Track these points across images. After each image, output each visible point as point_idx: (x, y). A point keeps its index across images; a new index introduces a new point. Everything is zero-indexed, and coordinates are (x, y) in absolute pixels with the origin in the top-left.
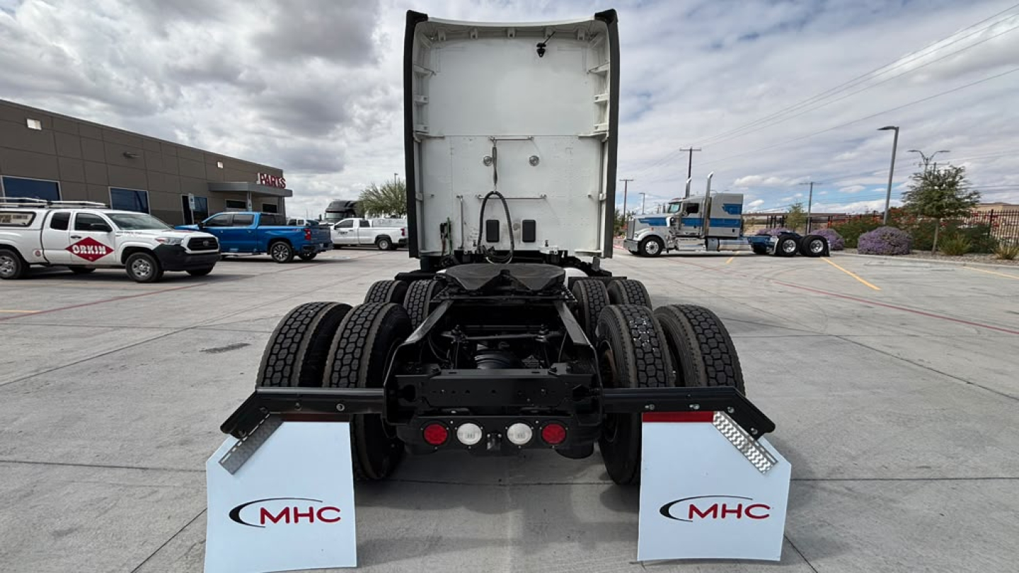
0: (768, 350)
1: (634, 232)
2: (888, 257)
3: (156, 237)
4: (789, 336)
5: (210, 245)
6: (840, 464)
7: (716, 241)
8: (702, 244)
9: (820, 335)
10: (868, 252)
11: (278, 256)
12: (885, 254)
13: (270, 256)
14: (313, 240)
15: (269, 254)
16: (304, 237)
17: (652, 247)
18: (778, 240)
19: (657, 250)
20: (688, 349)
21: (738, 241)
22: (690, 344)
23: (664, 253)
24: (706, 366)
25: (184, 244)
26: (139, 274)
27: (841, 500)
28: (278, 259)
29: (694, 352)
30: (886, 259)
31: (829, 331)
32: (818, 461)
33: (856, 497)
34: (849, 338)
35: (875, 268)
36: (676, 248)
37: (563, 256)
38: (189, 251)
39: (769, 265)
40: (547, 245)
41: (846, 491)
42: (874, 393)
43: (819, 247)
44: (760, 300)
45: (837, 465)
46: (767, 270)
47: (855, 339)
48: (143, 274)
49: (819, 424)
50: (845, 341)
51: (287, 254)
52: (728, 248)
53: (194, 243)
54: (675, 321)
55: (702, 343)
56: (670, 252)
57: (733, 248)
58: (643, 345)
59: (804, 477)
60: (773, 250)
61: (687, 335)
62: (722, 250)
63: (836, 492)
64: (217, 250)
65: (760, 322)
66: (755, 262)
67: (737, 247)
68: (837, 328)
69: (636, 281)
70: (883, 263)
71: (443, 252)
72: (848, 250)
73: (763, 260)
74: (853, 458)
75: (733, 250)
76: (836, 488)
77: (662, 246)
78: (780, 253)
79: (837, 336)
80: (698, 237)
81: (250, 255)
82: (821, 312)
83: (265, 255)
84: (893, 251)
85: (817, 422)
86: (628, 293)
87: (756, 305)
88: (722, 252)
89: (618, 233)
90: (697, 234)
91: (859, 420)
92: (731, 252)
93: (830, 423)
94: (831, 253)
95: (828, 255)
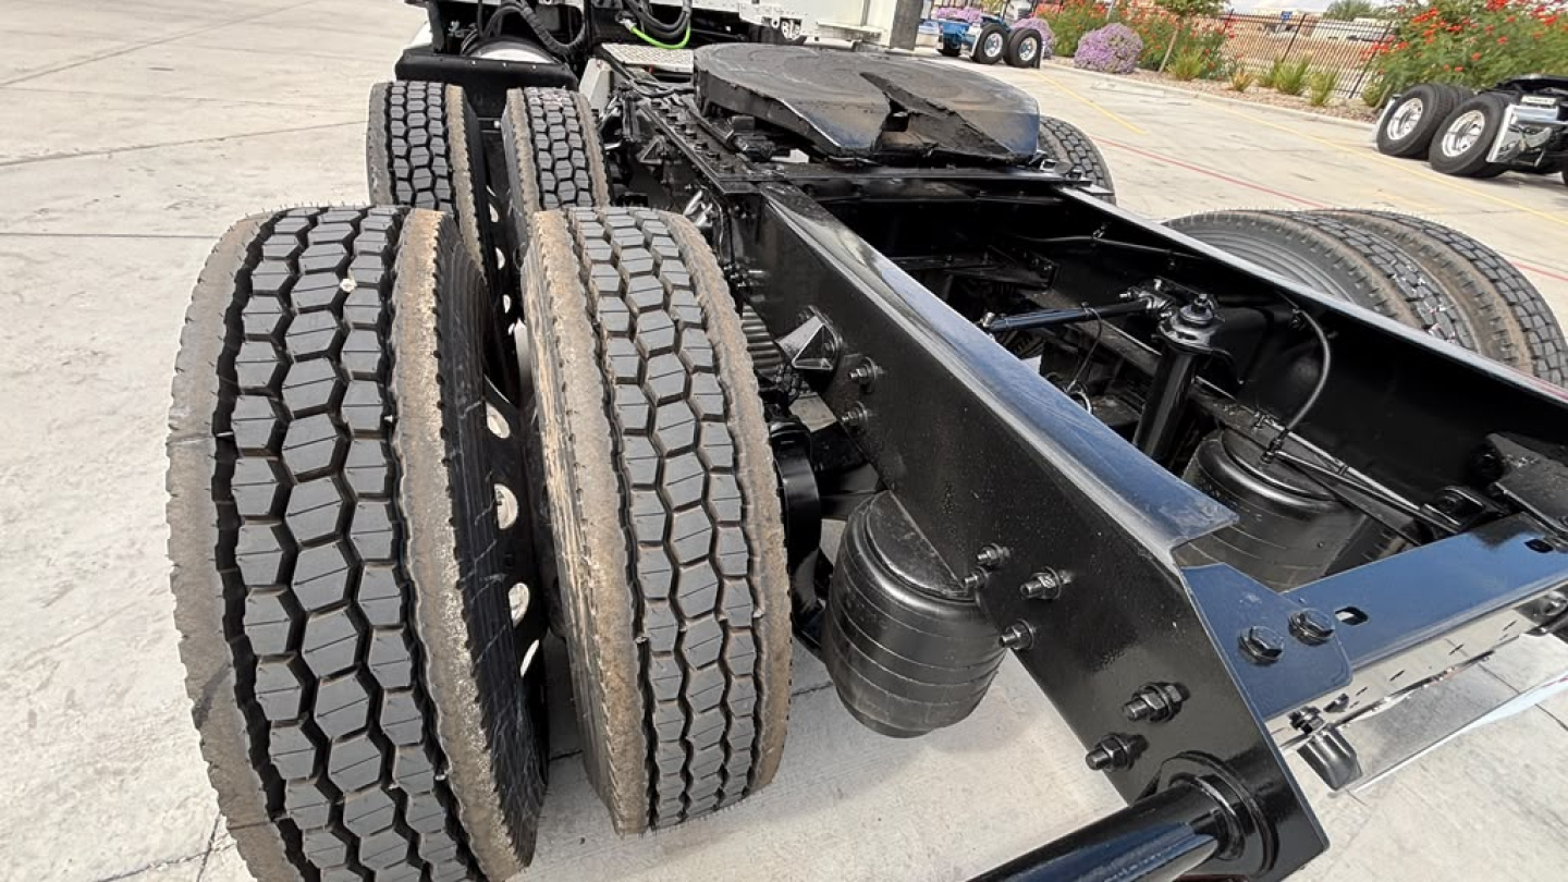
10: (1088, 65)
12: (1108, 71)
18: (981, 31)
21: (926, 29)
35: (1107, 95)
43: (1030, 51)
60: (970, 50)
70: (1113, 86)
72: (1060, 59)
78: (979, 57)
84: (1116, 67)
94: (1043, 62)
95: (1038, 67)
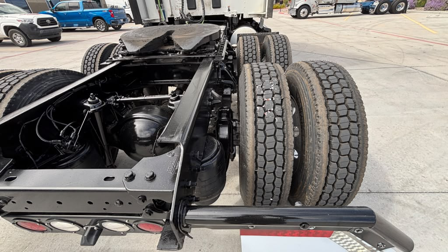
0: (365, 79)
1: (295, 3)
2: (442, 12)
3: (16, 19)
4: (379, 68)
5: (51, 22)
6: (412, 177)
7: (341, 6)
8: (332, 9)
9: (400, 67)
10: (431, 9)
11: (100, 28)
12: (440, 10)
13: (96, 29)
14: (116, 17)
15: (95, 27)
16: (110, 16)
17: (304, 13)
18: (378, 3)
19: (306, 14)
20: (314, 116)
21: (354, 6)
22: (317, 111)
23: (310, 16)
24: (331, 136)
25: (35, 23)
26: (19, 42)
27: (413, 214)
28: (101, 30)
29: (320, 121)
30: (440, 13)
31: (405, 64)
32: (395, 174)
33: (424, 212)
34: (418, 68)
35: (433, 19)
36: (317, 12)
37: (240, 18)
38: (39, 27)
39: (369, 21)
40: (229, 10)
41: (417, 205)
42: (435, 111)
43: (402, 7)
44: (361, 43)
45: (410, 178)
46: (368, 24)
47: (422, 69)
48: (21, 42)
49: (397, 139)
50: (416, 71)
51: (104, 26)
52: (347, 11)
53: (42, 22)
54: (306, 82)
55: (328, 99)
56: (314, 15)
57: (350, 11)
58: (266, 114)
59: (384, 190)
60: (373, 11)
61: (315, 100)
62: (343, 12)
63: (409, 206)
64: (57, 26)
65: (361, 59)
66: (361, 19)
67: (352, 10)
68: (410, 61)
69: (283, 36)
70: (439, 15)
71: (161, 19)
72: (418, 8)
73: (367, 18)
74: (422, 171)
75: (350, 12)
76: (408, 201)
77: (309, 11)
78: (378, 12)
79: (410, 67)
80: (331, 4)
81: (84, 28)
82: (400, 50)
83: (93, 28)
84: (446, 8)
85: (395, 137)
86: (275, 46)
87: (359, 47)
88: (343, 14)
89: (287, 6)
90: (331, 3)
91: (425, 135)
92: (348, 14)
93: (405, 138)
94: (407, 10)
95: (405, 13)
